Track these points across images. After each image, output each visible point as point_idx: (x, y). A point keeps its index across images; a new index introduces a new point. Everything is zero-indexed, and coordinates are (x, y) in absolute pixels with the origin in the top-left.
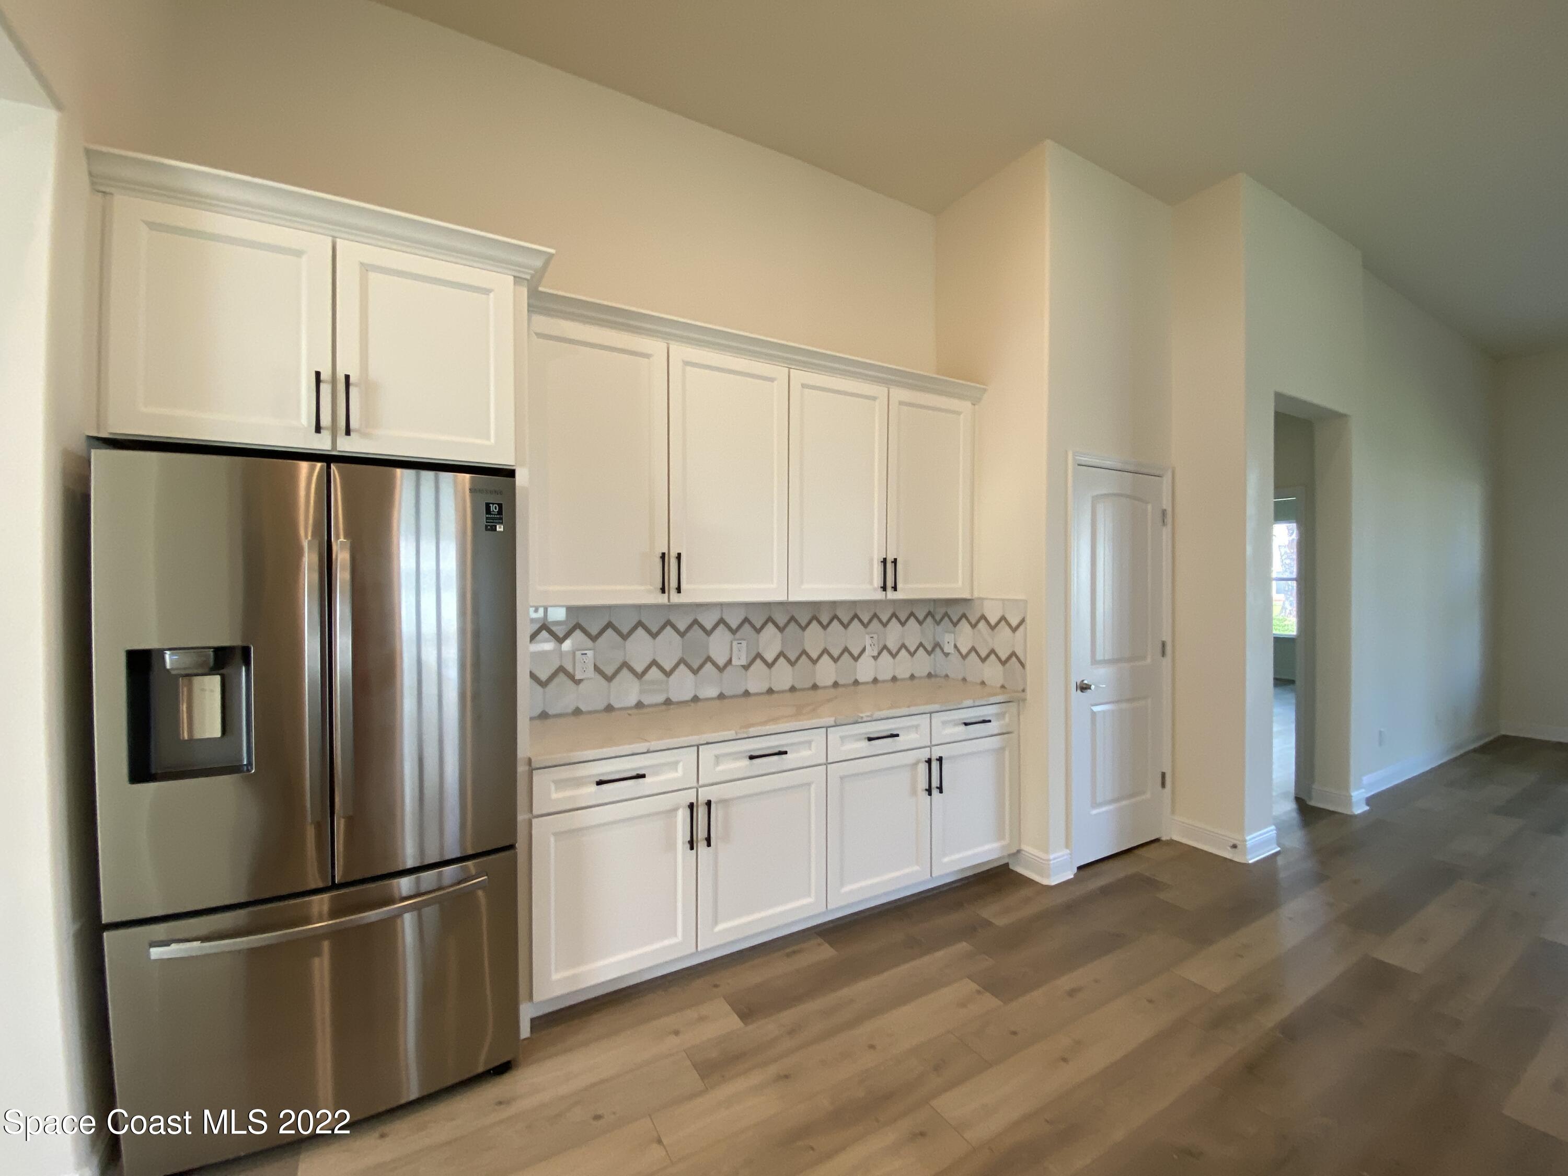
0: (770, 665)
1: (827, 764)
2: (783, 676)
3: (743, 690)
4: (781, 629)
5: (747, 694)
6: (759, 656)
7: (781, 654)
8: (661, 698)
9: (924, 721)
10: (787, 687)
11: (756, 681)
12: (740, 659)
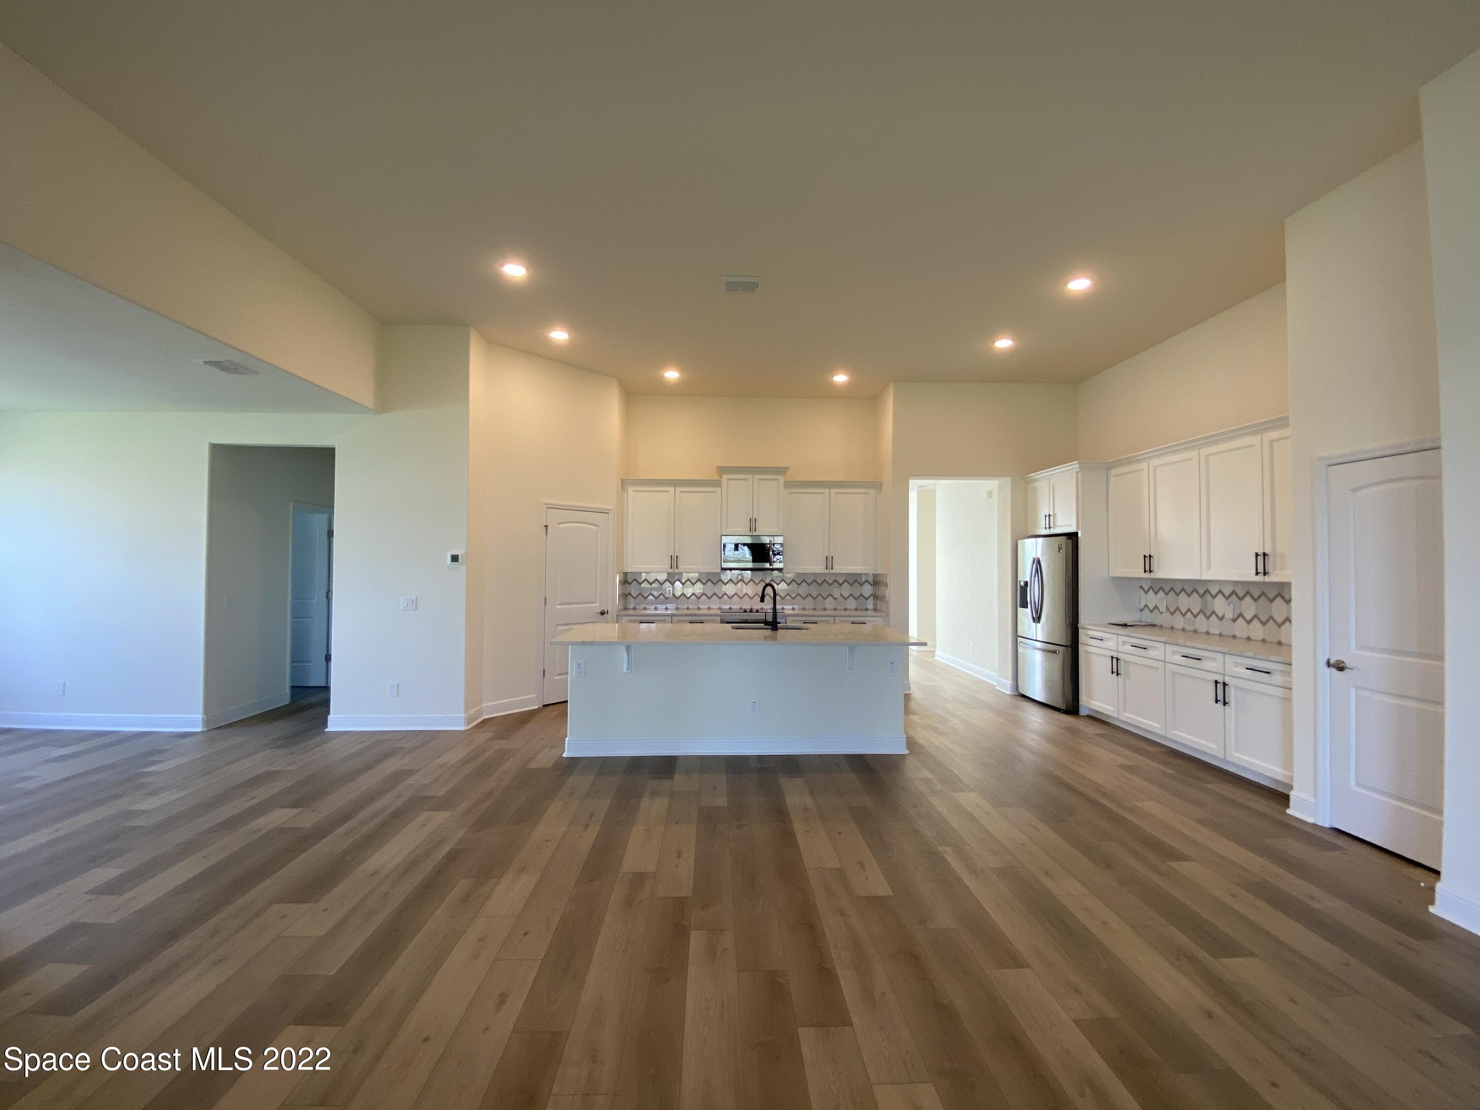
0: (1249, 622)
1: (1164, 661)
2: (1257, 631)
3: (1233, 634)
4: (1255, 600)
5: (1234, 637)
6: (1241, 615)
7: (1255, 616)
8: (1192, 629)
9: (1220, 657)
10: (1260, 639)
11: (1240, 629)
12: (1229, 615)
